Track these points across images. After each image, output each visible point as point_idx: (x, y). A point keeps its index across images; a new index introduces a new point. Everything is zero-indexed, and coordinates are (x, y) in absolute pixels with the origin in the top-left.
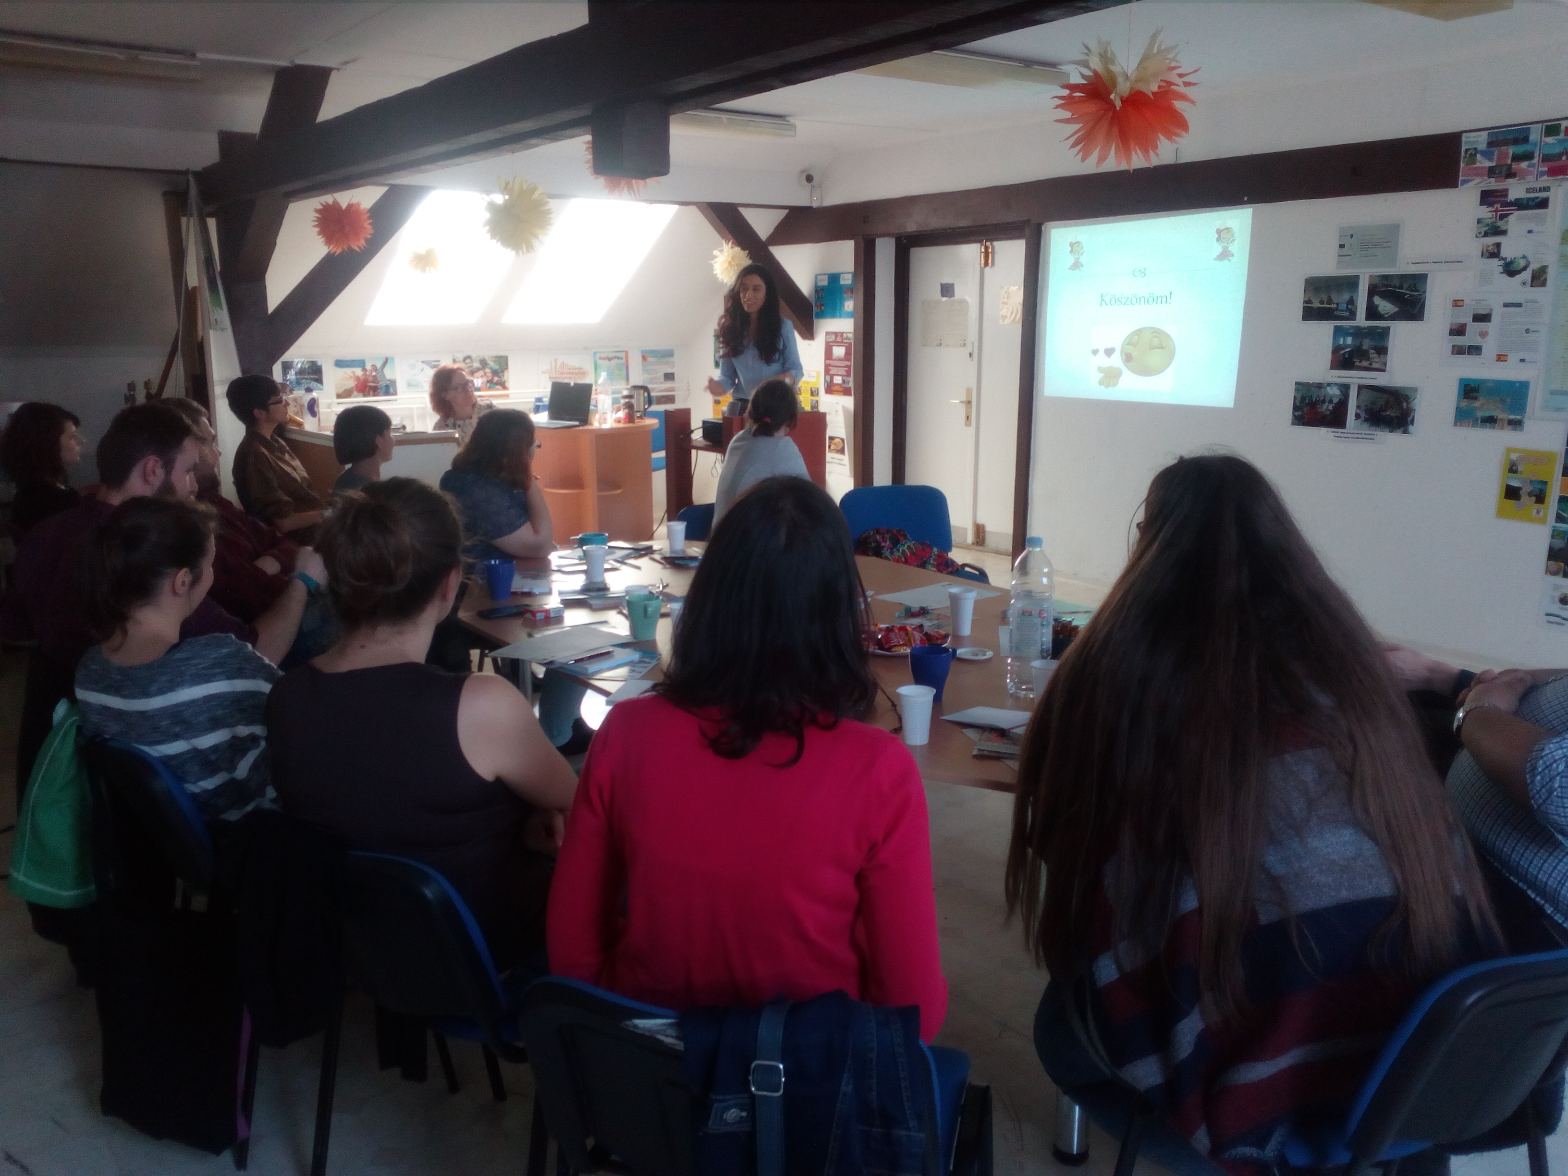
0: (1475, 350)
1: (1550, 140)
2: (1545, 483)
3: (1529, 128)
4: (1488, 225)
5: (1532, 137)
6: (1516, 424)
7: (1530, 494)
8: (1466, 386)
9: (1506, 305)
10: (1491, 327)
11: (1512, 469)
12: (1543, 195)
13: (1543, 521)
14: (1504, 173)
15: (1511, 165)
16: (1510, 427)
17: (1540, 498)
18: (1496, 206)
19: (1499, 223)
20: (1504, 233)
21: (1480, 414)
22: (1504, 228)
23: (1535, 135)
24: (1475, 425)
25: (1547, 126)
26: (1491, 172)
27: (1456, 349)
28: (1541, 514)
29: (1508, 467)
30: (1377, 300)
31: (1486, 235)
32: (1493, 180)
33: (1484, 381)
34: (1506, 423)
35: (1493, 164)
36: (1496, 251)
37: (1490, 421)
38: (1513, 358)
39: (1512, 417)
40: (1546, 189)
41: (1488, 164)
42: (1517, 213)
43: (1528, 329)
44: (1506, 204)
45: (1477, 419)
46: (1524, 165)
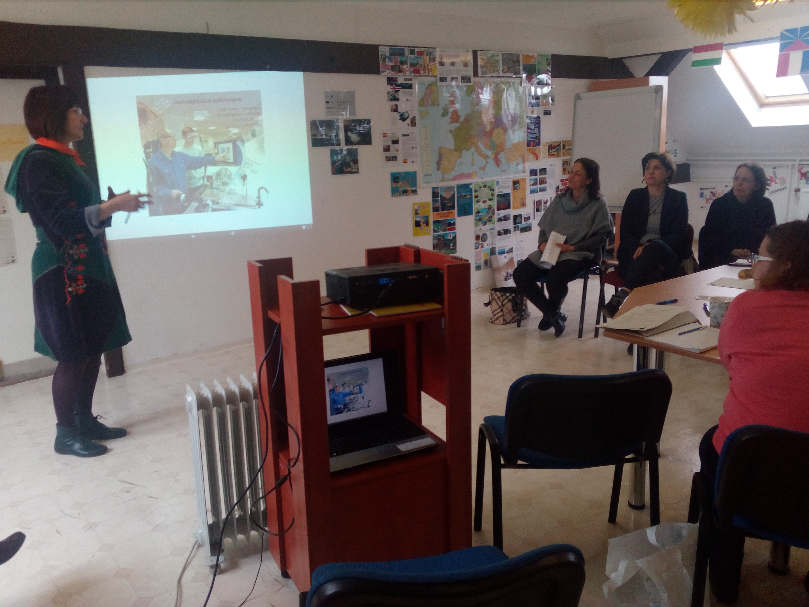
0: (394, 158)
1: (412, 56)
2: (427, 217)
3: (404, 49)
4: (391, 95)
5: (406, 54)
6: (415, 192)
7: (424, 223)
8: (394, 176)
9: (404, 135)
10: (400, 146)
11: (416, 213)
12: (410, 82)
13: (429, 234)
14: (397, 70)
15: (399, 66)
16: (413, 194)
17: (427, 224)
18: (393, 86)
19: (396, 95)
20: (398, 100)
21: (401, 189)
22: (397, 97)
23: (407, 53)
24: (400, 195)
25: (411, 49)
26: (393, 68)
27: (387, 159)
28: (428, 230)
29: (415, 213)
30: (349, 134)
31: (391, 100)
32: (394, 72)
33: (400, 173)
34: (411, 192)
35: (393, 64)
36: (396, 108)
37: (405, 192)
38: (409, 161)
39: (412, 189)
40: (411, 80)
41: (391, 64)
42: (402, 90)
43: (413, 147)
44: (397, 85)
45: (400, 192)
46: (405, 67)
